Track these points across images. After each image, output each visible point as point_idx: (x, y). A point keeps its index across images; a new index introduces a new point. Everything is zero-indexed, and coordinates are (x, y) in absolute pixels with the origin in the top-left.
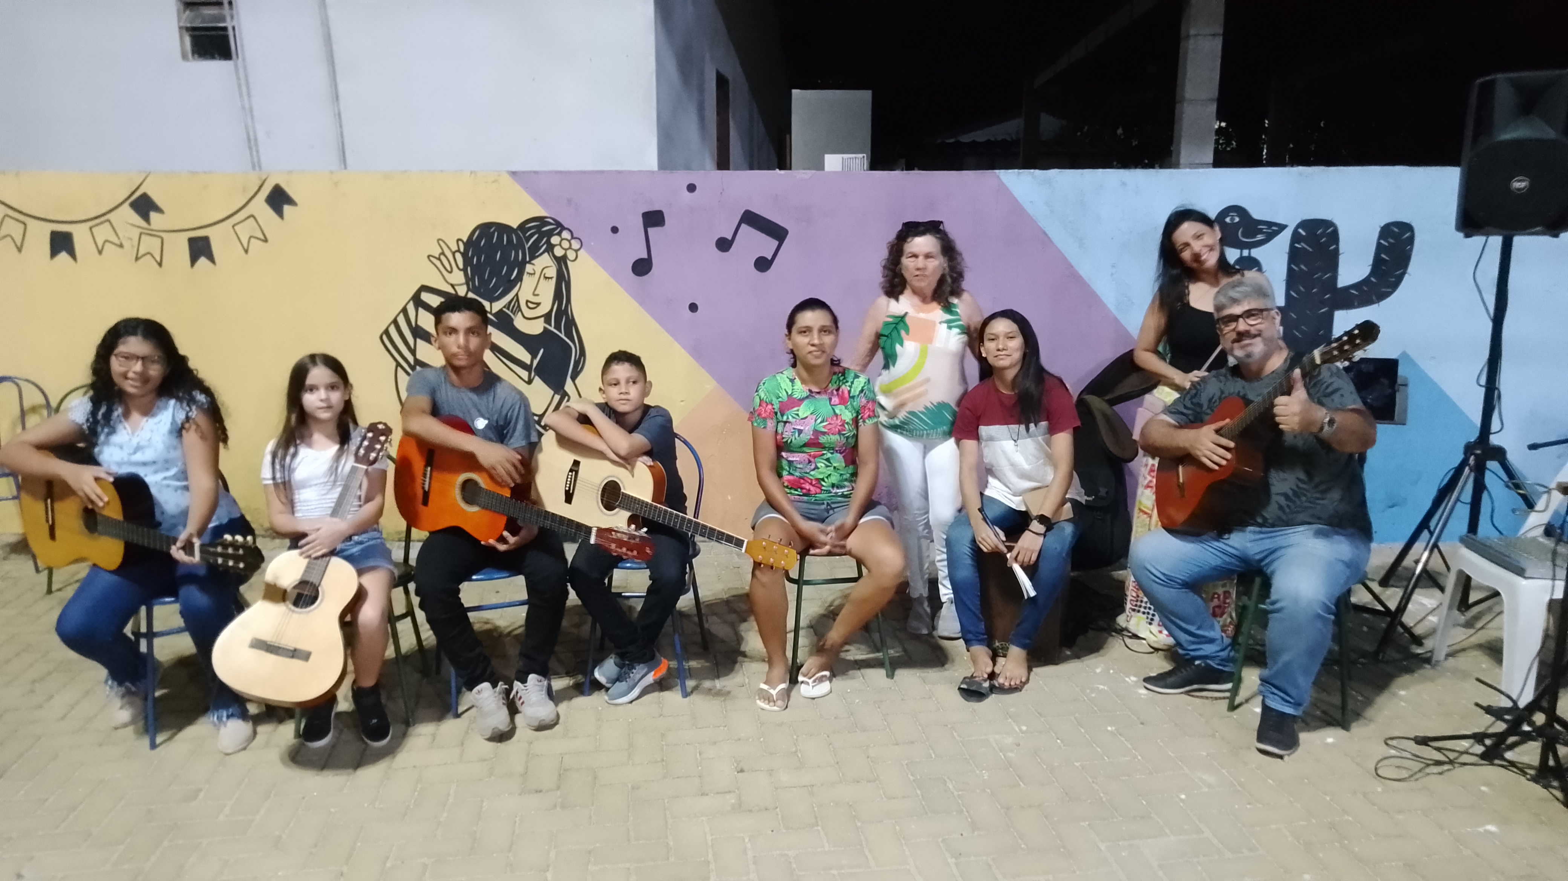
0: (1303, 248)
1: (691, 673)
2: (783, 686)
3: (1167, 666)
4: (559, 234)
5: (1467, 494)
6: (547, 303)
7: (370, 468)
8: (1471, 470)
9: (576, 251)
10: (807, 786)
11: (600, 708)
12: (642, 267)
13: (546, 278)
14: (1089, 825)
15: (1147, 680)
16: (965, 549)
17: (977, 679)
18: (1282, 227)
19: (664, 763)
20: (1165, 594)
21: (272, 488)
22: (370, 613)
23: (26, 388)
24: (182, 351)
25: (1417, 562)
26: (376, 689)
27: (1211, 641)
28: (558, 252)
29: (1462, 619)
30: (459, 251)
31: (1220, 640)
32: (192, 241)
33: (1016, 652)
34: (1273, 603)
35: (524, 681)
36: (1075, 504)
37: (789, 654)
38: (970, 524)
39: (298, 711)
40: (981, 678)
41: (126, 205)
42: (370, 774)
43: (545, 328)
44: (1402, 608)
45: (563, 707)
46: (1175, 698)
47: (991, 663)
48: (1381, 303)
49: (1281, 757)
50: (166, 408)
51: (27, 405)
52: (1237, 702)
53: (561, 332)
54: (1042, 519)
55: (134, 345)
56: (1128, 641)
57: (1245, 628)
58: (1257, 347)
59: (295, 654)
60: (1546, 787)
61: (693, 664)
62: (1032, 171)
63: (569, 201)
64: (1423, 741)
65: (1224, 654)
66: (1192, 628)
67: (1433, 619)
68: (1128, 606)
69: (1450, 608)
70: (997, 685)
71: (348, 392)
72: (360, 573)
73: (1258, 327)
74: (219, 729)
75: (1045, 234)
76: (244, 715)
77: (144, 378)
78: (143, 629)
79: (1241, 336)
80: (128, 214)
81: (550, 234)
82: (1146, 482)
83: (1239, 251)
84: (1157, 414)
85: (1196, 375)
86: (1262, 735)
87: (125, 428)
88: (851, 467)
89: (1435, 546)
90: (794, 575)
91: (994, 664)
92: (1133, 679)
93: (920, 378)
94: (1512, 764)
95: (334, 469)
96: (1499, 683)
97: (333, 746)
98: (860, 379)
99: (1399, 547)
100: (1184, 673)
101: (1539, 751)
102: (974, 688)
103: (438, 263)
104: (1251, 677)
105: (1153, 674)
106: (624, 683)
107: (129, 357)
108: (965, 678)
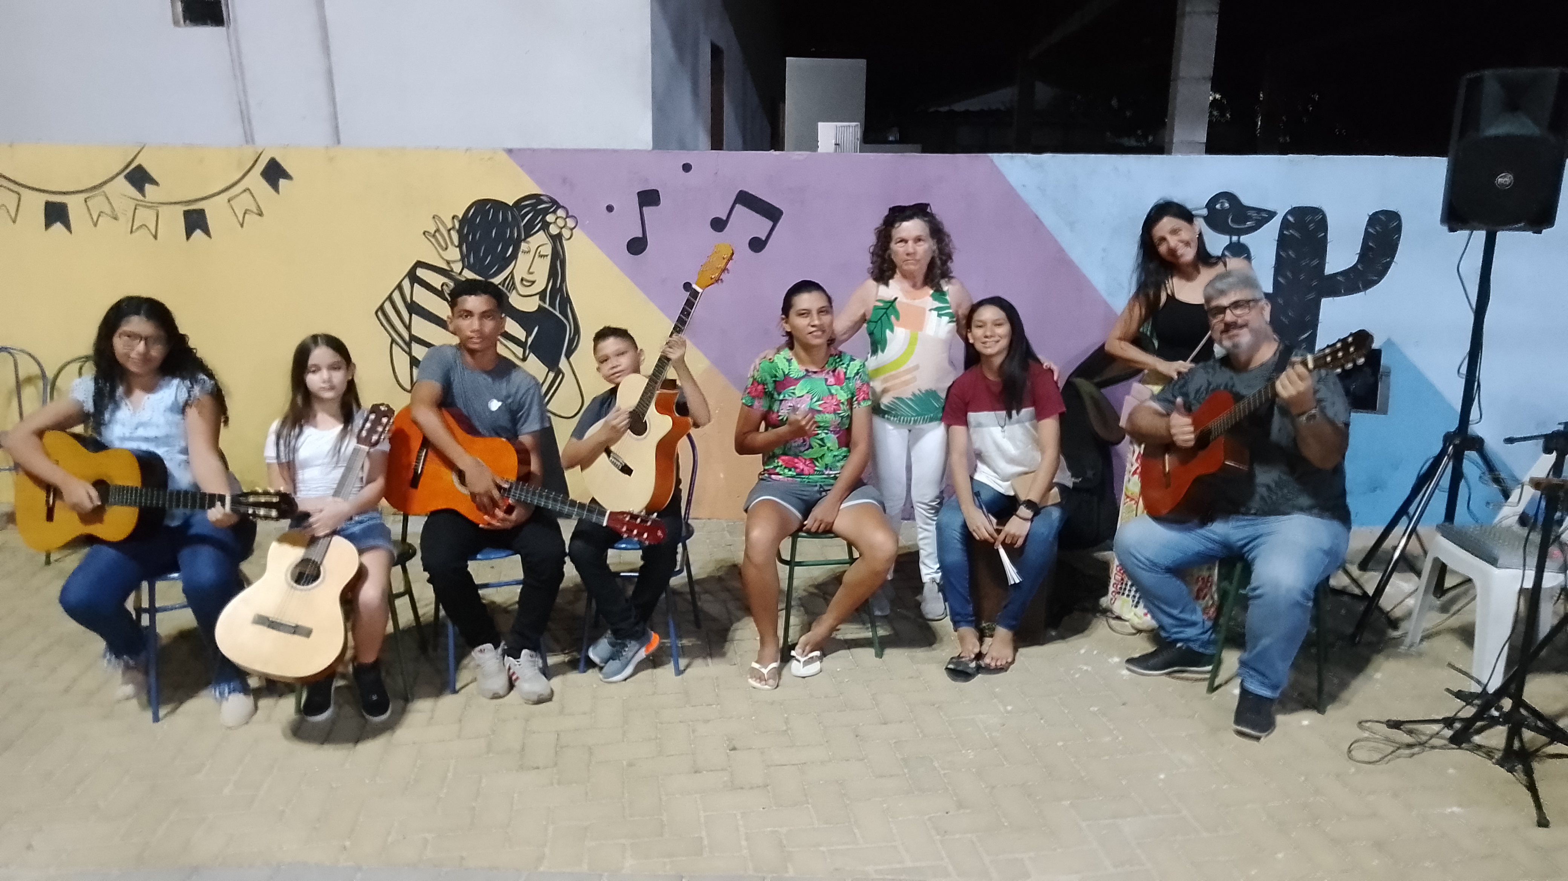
0: (1292, 234)
1: (684, 652)
2: (774, 665)
3: (1149, 648)
4: (554, 212)
5: (1446, 482)
6: (541, 281)
7: (372, 450)
8: (1449, 459)
9: (572, 229)
10: (797, 765)
11: (595, 686)
12: (637, 246)
13: (541, 256)
14: (1071, 803)
15: (1130, 661)
16: (956, 534)
17: (963, 659)
18: (1272, 214)
19: (658, 741)
20: (1147, 578)
21: (276, 467)
22: (370, 593)
23: (23, 359)
24: (182, 331)
25: (1395, 548)
26: (376, 664)
27: (1193, 624)
28: (554, 230)
29: (1438, 603)
30: (453, 228)
31: (1201, 623)
32: (187, 214)
33: (1002, 633)
34: (1255, 589)
35: (517, 656)
36: (1063, 488)
37: (781, 633)
38: (960, 510)
39: (298, 686)
40: (968, 659)
41: (122, 177)
42: (370, 748)
43: (539, 306)
44: (1380, 590)
45: (556, 682)
46: (1157, 680)
47: (978, 644)
48: (1368, 291)
49: (1258, 739)
50: (168, 385)
51: (22, 375)
52: (1217, 683)
53: (555, 309)
54: (1030, 504)
55: (137, 324)
56: (1113, 622)
57: (1225, 610)
58: (1244, 338)
59: (296, 630)
60: (1511, 770)
61: (685, 642)
62: (1025, 155)
63: (564, 180)
64: (1396, 725)
65: (1206, 637)
66: (1175, 612)
67: (1410, 602)
68: (1111, 589)
69: (1426, 591)
70: (983, 666)
71: (351, 374)
72: (361, 552)
73: (1246, 318)
74: (220, 704)
75: (1037, 217)
76: (245, 690)
77: (145, 357)
78: (145, 604)
79: (1229, 327)
80: (122, 185)
81: (546, 212)
82: (1133, 469)
83: (1228, 237)
84: (1142, 402)
85: (1184, 366)
86: (1240, 718)
87: (126, 404)
88: (844, 449)
89: (1414, 530)
90: (786, 556)
91: (981, 645)
92: (1116, 660)
93: (910, 364)
94: (1479, 747)
95: (337, 450)
96: (1470, 668)
97: (333, 721)
98: (855, 362)
99: (1379, 530)
100: (1165, 656)
101: (1505, 735)
102: (960, 668)
103: (433, 240)
104: (1231, 659)
105: (1137, 655)
106: (617, 661)
107: (131, 336)
108: (952, 658)
